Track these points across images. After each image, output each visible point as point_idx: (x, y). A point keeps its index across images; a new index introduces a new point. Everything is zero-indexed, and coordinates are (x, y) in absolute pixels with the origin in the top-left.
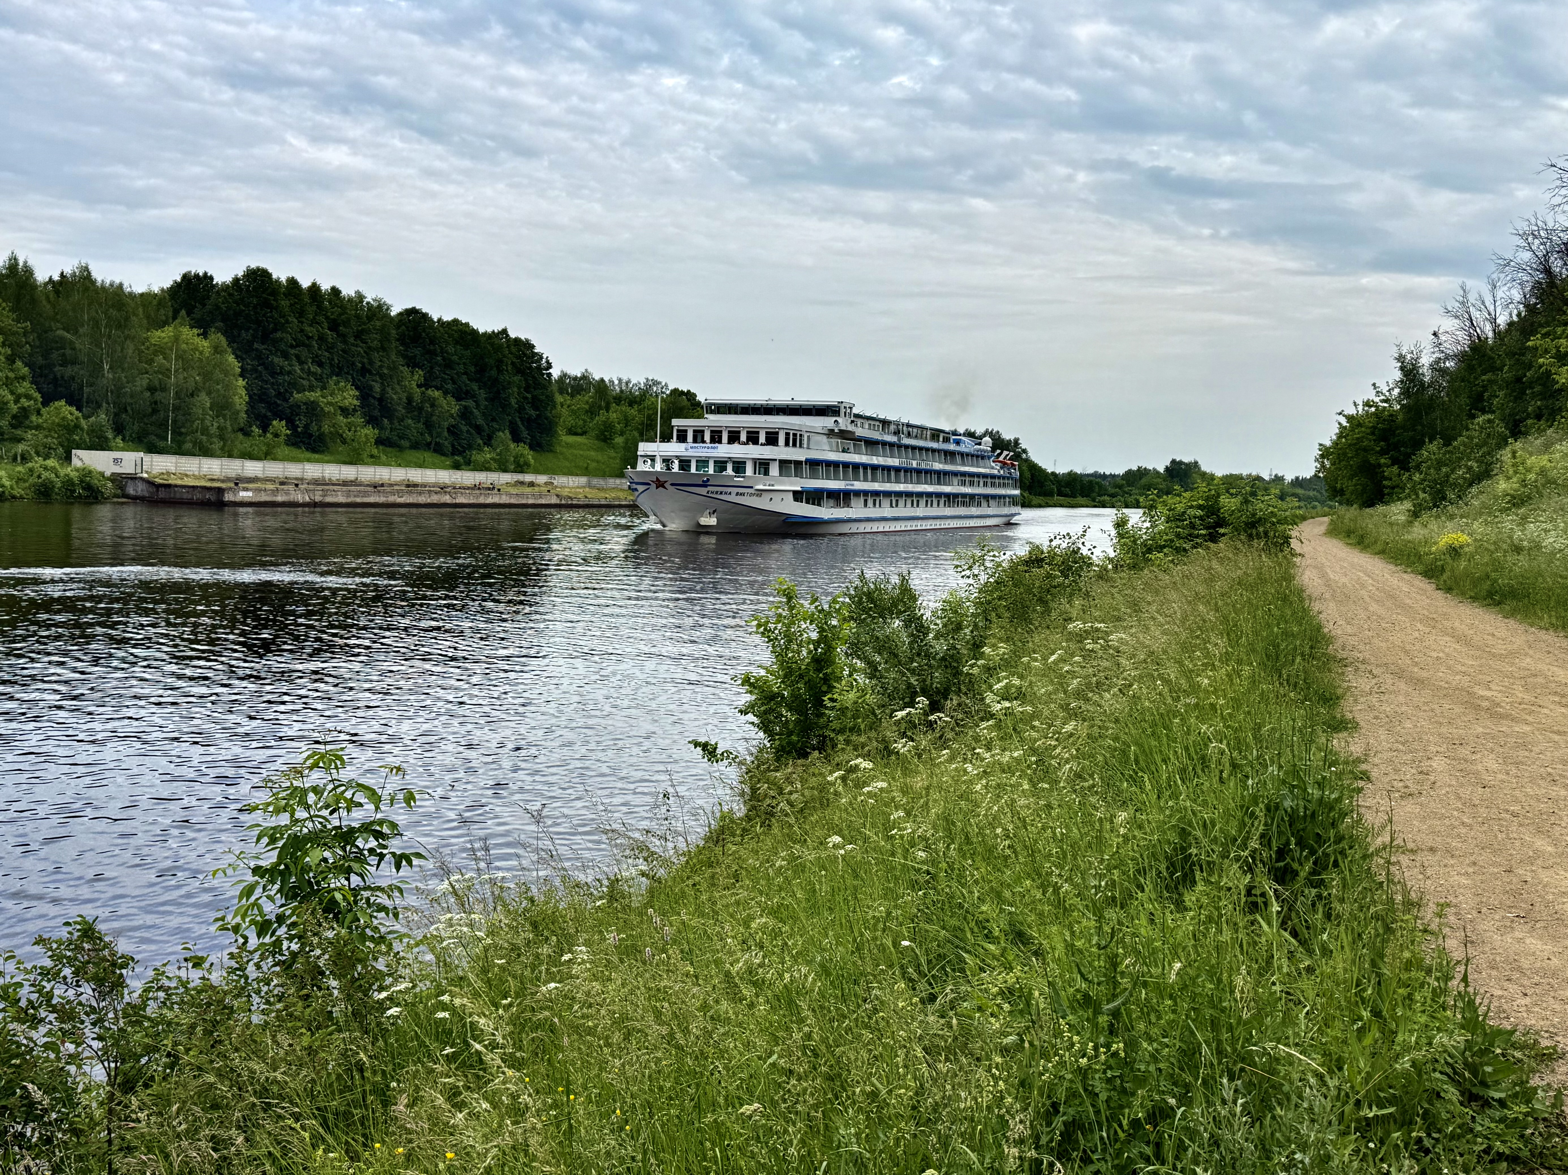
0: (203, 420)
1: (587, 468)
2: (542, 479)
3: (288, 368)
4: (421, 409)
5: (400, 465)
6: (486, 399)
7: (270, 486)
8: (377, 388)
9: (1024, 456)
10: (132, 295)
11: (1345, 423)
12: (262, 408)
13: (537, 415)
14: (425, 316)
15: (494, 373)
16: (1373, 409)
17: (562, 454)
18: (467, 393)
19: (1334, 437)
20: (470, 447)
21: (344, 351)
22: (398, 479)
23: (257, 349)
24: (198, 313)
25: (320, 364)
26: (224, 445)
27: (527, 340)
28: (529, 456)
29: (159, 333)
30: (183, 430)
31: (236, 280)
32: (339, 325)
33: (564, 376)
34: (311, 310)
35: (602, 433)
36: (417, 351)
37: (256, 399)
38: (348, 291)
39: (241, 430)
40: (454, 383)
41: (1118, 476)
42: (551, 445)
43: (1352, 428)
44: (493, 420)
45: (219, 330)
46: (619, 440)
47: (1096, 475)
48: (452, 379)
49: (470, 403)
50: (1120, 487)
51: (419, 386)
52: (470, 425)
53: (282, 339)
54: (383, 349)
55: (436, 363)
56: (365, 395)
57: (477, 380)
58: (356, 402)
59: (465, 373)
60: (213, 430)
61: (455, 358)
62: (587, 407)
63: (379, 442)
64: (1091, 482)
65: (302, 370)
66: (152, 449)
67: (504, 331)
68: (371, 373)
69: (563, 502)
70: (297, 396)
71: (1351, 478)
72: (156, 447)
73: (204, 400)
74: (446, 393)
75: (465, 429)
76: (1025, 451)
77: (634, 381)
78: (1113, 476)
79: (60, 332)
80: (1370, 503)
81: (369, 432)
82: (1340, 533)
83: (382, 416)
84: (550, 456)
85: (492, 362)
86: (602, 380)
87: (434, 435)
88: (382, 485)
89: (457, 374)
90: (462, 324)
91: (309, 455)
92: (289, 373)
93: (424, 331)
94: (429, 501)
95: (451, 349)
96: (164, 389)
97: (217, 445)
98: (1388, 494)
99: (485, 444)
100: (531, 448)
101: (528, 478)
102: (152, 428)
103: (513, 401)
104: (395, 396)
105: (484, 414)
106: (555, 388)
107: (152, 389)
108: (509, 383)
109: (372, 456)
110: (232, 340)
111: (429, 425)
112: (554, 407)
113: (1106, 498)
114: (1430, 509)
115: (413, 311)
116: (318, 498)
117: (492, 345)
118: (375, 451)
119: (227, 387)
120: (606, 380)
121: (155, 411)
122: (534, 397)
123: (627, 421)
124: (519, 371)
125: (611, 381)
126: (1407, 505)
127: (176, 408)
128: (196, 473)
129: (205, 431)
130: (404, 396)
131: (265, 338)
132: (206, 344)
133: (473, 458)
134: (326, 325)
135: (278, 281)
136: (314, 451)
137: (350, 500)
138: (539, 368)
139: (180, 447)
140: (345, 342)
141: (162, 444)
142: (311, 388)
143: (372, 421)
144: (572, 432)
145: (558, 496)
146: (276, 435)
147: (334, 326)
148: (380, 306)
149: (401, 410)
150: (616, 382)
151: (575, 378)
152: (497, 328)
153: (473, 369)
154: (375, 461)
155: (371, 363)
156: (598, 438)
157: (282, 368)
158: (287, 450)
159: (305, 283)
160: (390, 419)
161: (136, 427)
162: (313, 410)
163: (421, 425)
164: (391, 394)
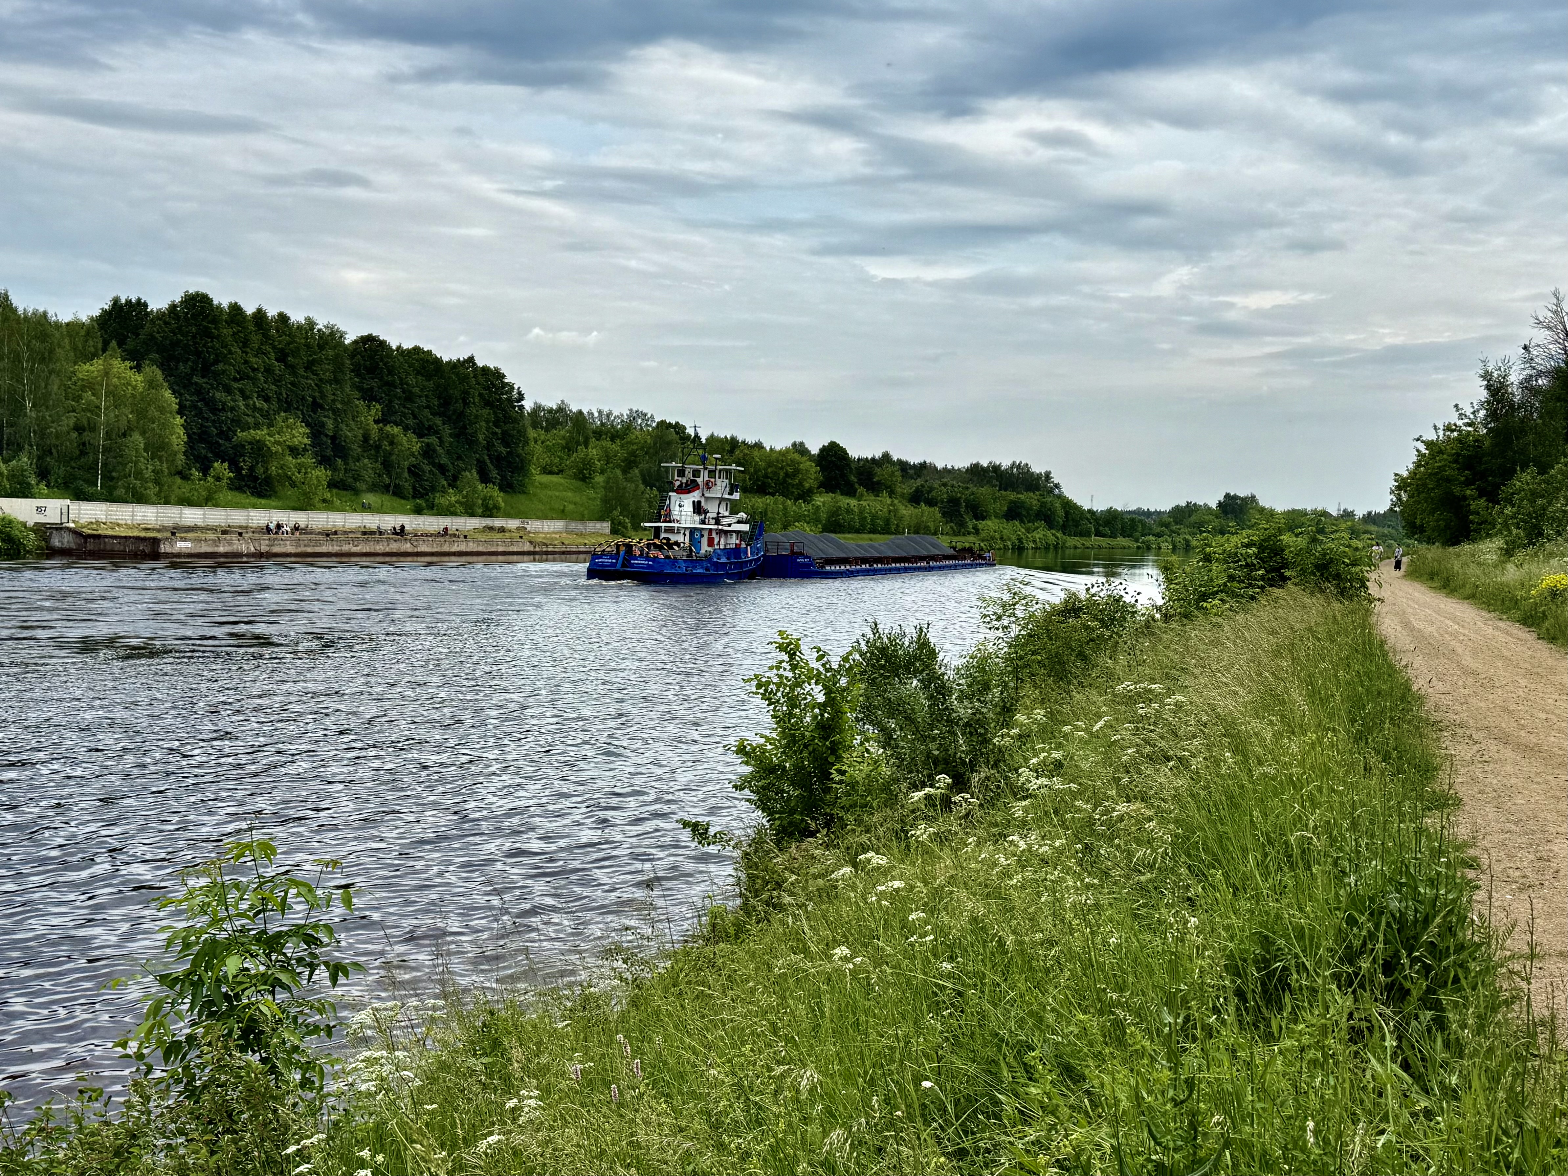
0: (136, 463)
1: (563, 511)
2: (513, 524)
3: (231, 404)
4: (378, 447)
5: (355, 511)
6: (451, 435)
7: (211, 536)
8: (330, 424)
9: (1057, 491)
10: (58, 325)
11: (1424, 451)
12: (202, 449)
13: (508, 453)
14: (382, 344)
15: (459, 406)
16: (1455, 434)
17: (535, 495)
18: (430, 428)
19: (1411, 466)
20: (433, 489)
21: (292, 384)
22: (354, 526)
23: (196, 383)
24: (130, 344)
25: (267, 399)
26: (160, 491)
27: (497, 370)
28: (499, 497)
29: (87, 367)
30: (114, 474)
31: (173, 307)
32: (287, 355)
33: (538, 408)
34: (256, 339)
35: (581, 472)
36: (375, 383)
37: (195, 438)
38: (297, 317)
39: (179, 473)
40: (415, 417)
41: (1164, 513)
42: (523, 486)
43: (1432, 456)
44: (459, 458)
45: (154, 362)
46: (599, 479)
47: (1139, 512)
48: (413, 414)
49: (433, 440)
50: (1167, 525)
51: (376, 422)
52: (433, 464)
53: (224, 372)
54: (337, 381)
55: (395, 396)
56: (316, 431)
57: (440, 414)
58: (307, 441)
59: (428, 407)
60: (148, 474)
61: (416, 390)
62: (563, 442)
63: (332, 485)
64: (1133, 520)
65: (247, 406)
66: (80, 496)
67: (471, 359)
68: (322, 408)
69: (537, 549)
70: (242, 435)
71: (1432, 513)
72: (84, 493)
73: (137, 439)
74: (406, 429)
75: (427, 468)
76: (1057, 486)
77: (616, 413)
78: (1158, 513)
80: (1454, 541)
81: (321, 474)
82: (1421, 575)
83: (335, 456)
84: (522, 497)
85: (457, 393)
86: (580, 412)
87: (394, 475)
88: (336, 533)
89: (418, 407)
90: (424, 352)
91: (254, 500)
92: (232, 409)
93: (382, 360)
94: (387, 550)
95: (411, 380)
96: (93, 428)
97: (152, 490)
98: (1475, 531)
99: (449, 485)
100: (501, 489)
101: (498, 523)
102: (79, 473)
103: (481, 437)
104: (350, 433)
105: (448, 452)
106: (527, 422)
107: (79, 428)
108: (476, 417)
109: (324, 501)
110: (168, 373)
111: (387, 465)
112: (527, 443)
113: (1151, 538)
114: (1525, 547)
115: (369, 339)
116: (264, 549)
117: (457, 374)
118: (328, 495)
119: (164, 426)
120: (585, 412)
121: (83, 453)
122: (504, 433)
123: (608, 458)
124: (488, 404)
125: (591, 413)
126: (1499, 542)
127: (107, 450)
128: (129, 522)
129: (139, 474)
130: (359, 433)
131: (206, 371)
132: (139, 378)
133: (436, 501)
134: (273, 355)
135: (219, 307)
136: (260, 495)
137: (299, 550)
138: (510, 400)
139: (111, 494)
140: (294, 374)
141: (90, 490)
142: (257, 426)
143: (324, 461)
144: (547, 471)
145: (531, 542)
146: (218, 479)
147: (282, 357)
148: (332, 334)
149: (356, 449)
150: (596, 414)
151: (550, 411)
152: (463, 355)
153: (436, 402)
154: (328, 505)
155: (323, 396)
156: (576, 477)
157: (224, 404)
158: (230, 495)
159: (250, 309)
160: (345, 458)
161: (62, 471)
162: (259, 450)
163: (378, 465)
164: (345, 431)
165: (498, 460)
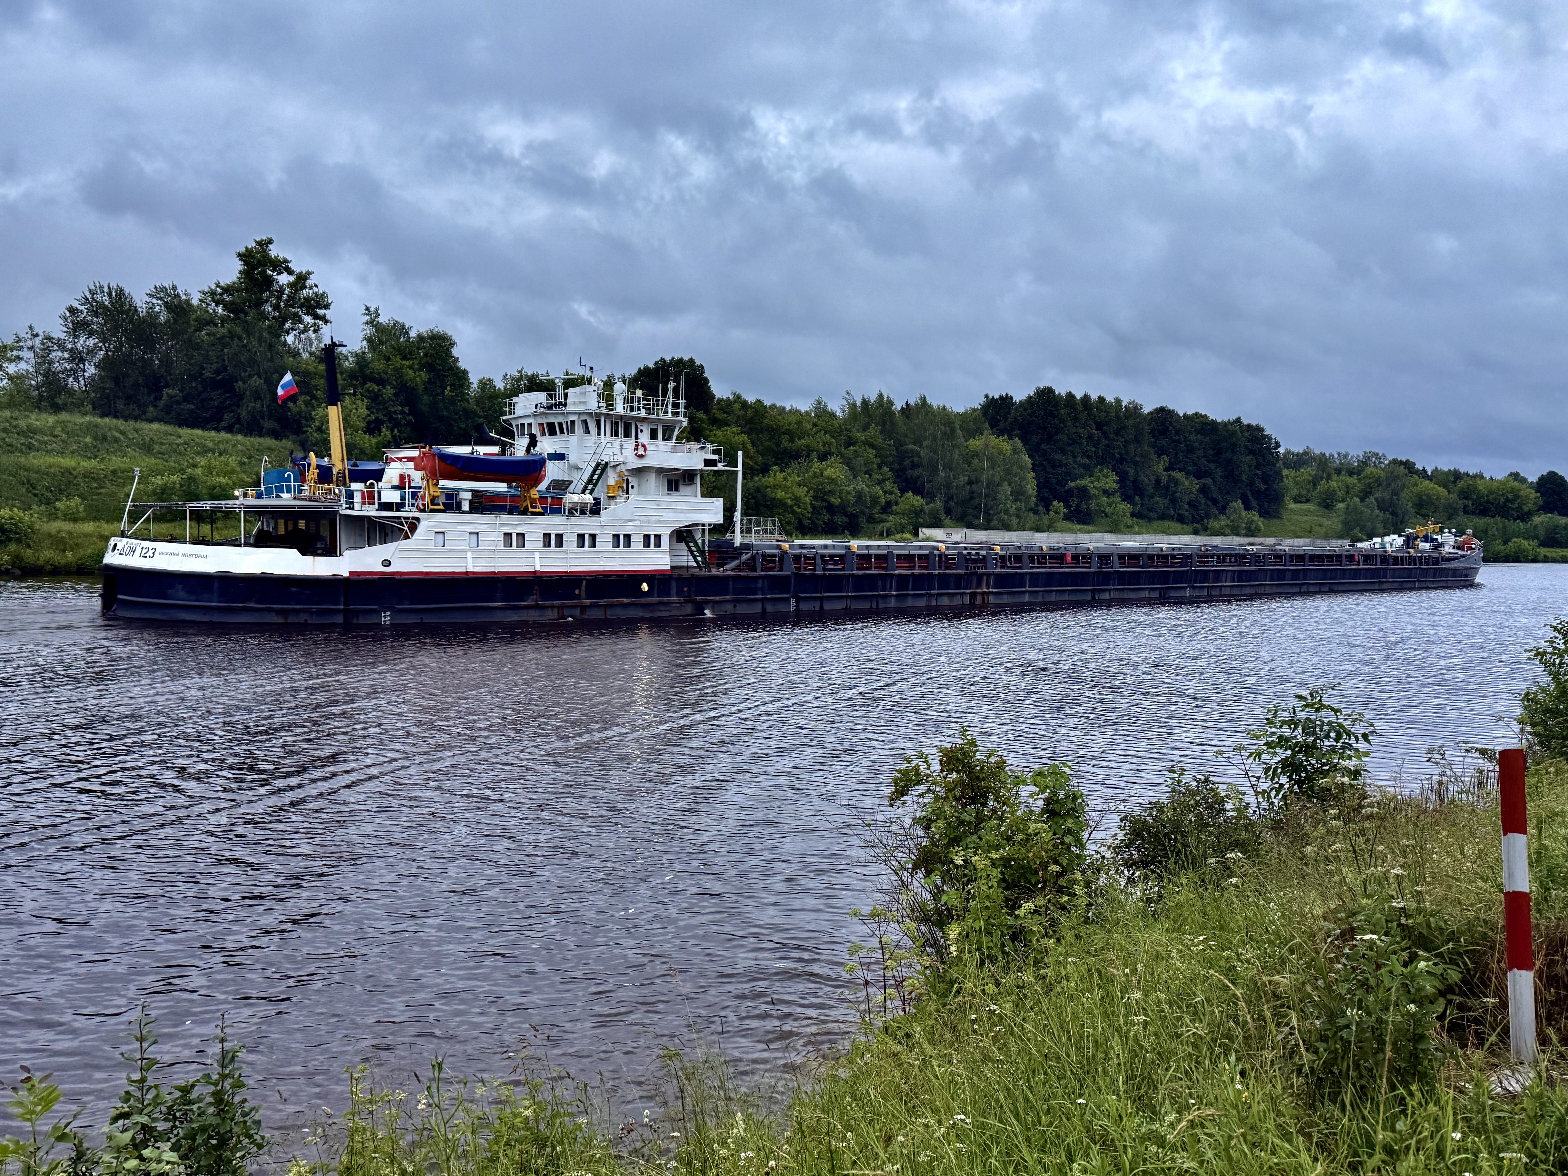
0: (1005, 504)
1: (1309, 531)
2: (1269, 542)
3: (1064, 462)
4: (1167, 488)
5: (1149, 533)
6: (1222, 477)
8: (1132, 473)
12: (1046, 493)
13: (1266, 488)
14: (1172, 413)
15: (1229, 454)
17: (1288, 519)
18: (1206, 472)
20: (1208, 516)
21: (1106, 445)
23: (1043, 449)
24: (1002, 425)
25: (1089, 457)
26: (1020, 522)
27: (1258, 426)
28: (1259, 522)
29: (975, 441)
30: (991, 512)
31: (1030, 397)
32: (1103, 425)
33: (1289, 453)
35: (1324, 500)
36: (1164, 442)
37: (1041, 486)
38: (1110, 398)
39: (1031, 510)
40: (1195, 464)
42: (1279, 512)
44: (1228, 493)
45: (1017, 435)
46: (1340, 506)
48: (1193, 462)
49: (1208, 481)
51: (1166, 470)
52: (1208, 498)
53: (1061, 440)
54: (1138, 441)
55: (1180, 450)
56: (1123, 479)
57: (1214, 461)
58: (1116, 486)
59: (1205, 457)
60: (1012, 511)
61: (1196, 445)
62: (1309, 478)
63: (1133, 515)
65: (1075, 462)
66: (971, 526)
67: (1239, 420)
68: (1127, 461)
70: (1071, 483)
72: (974, 524)
73: (1006, 488)
74: (1188, 473)
75: (1203, 501)
77: (1352, 454)
79: (911, 446)
81: (1125, 508)
83: (1136, 494)
84: (1278, 522)
85: (1227, 445)
86: (1323, 455)
87: (1177, 508)
89: (1198, 458)
90: (1202, 416)
91: (1080, 526)
92: (1066, 465)
93: (1171, 424)
95: (1193, 437)
96: (979, 482)
97: (1014, 521)
99: (1220, 513)
100: (1260, 515)
101: (1257, 541)
102: (970, 510)
103: (1244, 477)
104: (1146, 478)
105: (1219, 489)
106: (1282, 464)
107: (970, 483)
108: (1242, 462)
109: (1128, 527)
110: (1025, 441)
111: (1174, 501)
112: (1281, 480)
115: (1162, 410)
117: (1227, 431)
118: (1130, 522)
119: (1023, 479)
120: (1326, 453)
121: (972, 499)
122: (1264, 473)
123: (1347, 489)
124: (1251, 451)
125: (1332, 456)
127: (986, 496)
129: (1006, 512)
130: (1153, 478)
131: (1049, 439)
132: (1008, 447)
133: (1210, 525)
134: (1094, 426)
135: (1059, 395)
136: (1084, 523)
138: (1269, 448)
139: (989, 524)
140: (1107, 438)
141: (976, 522)
142: (1081, 476)
143: (1126, 498)
144: (1296, 500)
146: (1056, 513)
147: (1100, 426)
148: (1134, 408)
149: (1150, 490)
150: (1336, 455)
151: (1298, 454)
152: (1233, 417)
153: (1211, 452)
154: (1129, 529)
155: (1128, 453)
156: (1319, 504)
157: (1060, 462)
158: (1064, 524)
159: (1079, 396)
160: (1142, 496)
161: (959, 510)
162: (1083, 493)
163: (1167, 501)
164: (1143, 477)
165: (1258, 494)
